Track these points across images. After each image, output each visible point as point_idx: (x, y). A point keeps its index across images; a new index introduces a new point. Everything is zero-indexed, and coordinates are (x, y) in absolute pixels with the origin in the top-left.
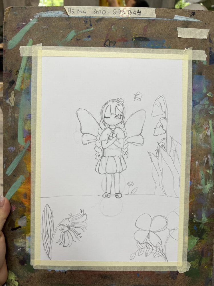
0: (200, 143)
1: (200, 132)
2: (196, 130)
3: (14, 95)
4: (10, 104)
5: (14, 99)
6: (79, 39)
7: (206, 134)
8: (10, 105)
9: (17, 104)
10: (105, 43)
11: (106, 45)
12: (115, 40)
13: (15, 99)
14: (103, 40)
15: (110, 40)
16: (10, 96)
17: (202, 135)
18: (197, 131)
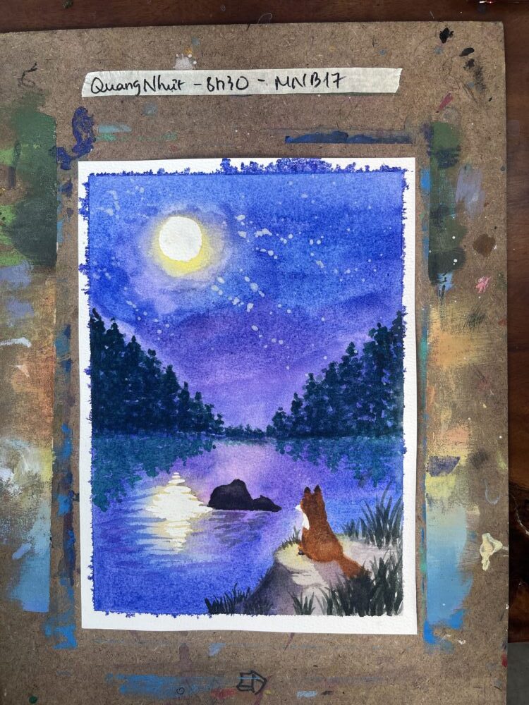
1: (28, 477)
2: (39, 480)
3: (483, 562)
4: (492, 539)
5: (483, 551)
6: (325, 693)
8: (492, 535)
9: (476, 539)
10: (263, 687)
11: (262, 682)
12: (242, 693)
13: (480, 550)
14: (268, 692)
15: (250, 692)
16: (491, 558)
17: (23, 467)
18: (37, 479)
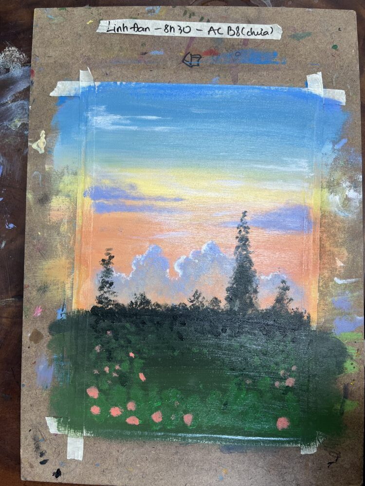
0: (337, 211)
1: (337, 192)
3: (44, 136)
4: (39, 149)
5: (44, 143)
6: (145, 53)
7: (345, 197)
8: (38, 152)
9: (48, 149)
10: (185, 57)
11: (186, 61)
12: (199, 53)
13: (46, 143)
14: (182, 54)
15: (193, 54)
16: (39, 138)
17: (340, 199)
